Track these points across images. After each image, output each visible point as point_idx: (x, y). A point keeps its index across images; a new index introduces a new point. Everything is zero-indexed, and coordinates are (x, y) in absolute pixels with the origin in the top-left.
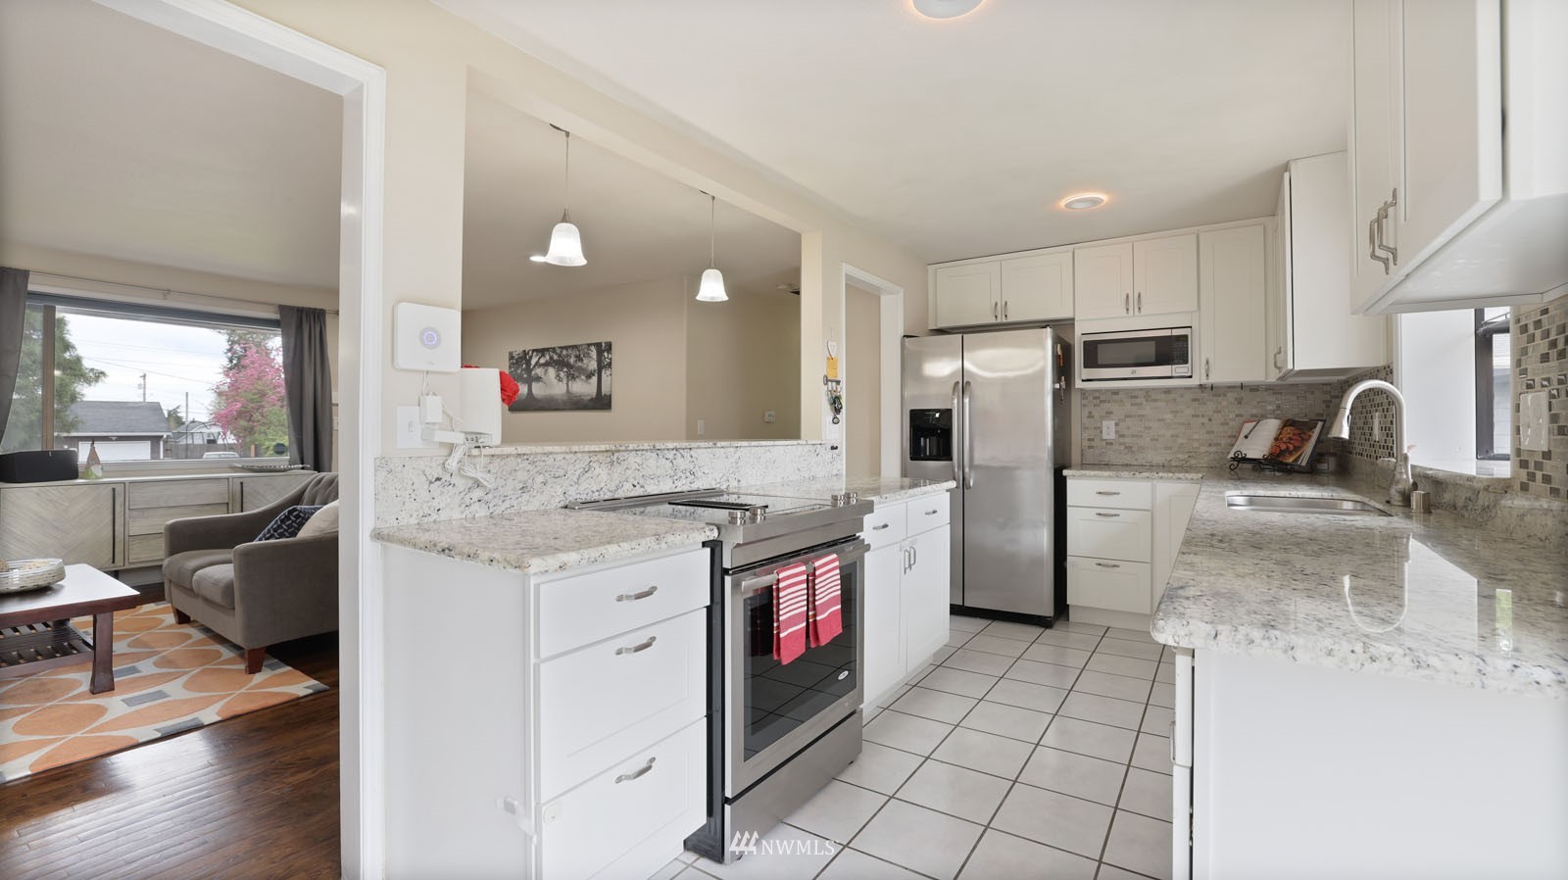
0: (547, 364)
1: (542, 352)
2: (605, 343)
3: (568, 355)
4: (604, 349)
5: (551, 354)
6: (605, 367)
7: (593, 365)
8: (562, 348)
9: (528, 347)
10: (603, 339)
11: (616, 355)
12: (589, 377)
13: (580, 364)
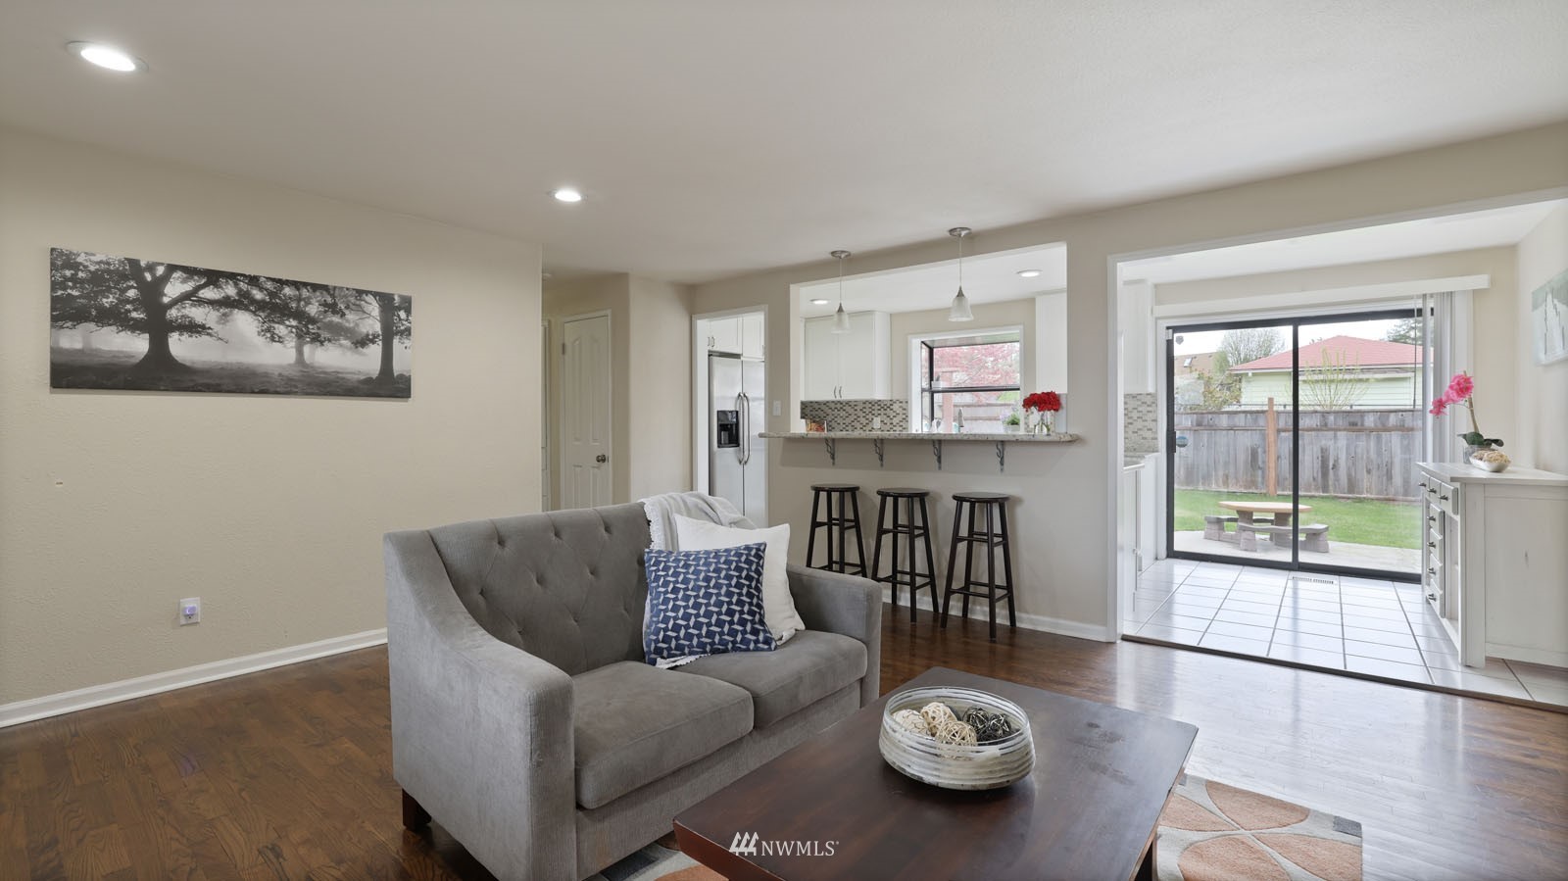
0: (226, 303)
1: (213, 277)
2: (400, 296)
3: (299, 299)
4: (393, 308)
5: (243, 286)
6: (402, 333)
7: (372, 325)
8: (282, 283)
10: (397, 289)
11: (419, 319)
12: (362, 342)
13: (336, 319)
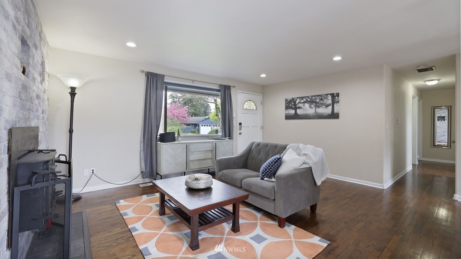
0: (304, 102)
1: (302, 98)
2: (336, 93)
3: (315, 99)
4: (335, 97)
5: (306, 98)
6: (336, 102)
7: (330, 102)
8: (312, 96)
9: (295, 96)
10: (335, 92)
11: (341, 98)
12: (327, 106)
13: (322, 102)
